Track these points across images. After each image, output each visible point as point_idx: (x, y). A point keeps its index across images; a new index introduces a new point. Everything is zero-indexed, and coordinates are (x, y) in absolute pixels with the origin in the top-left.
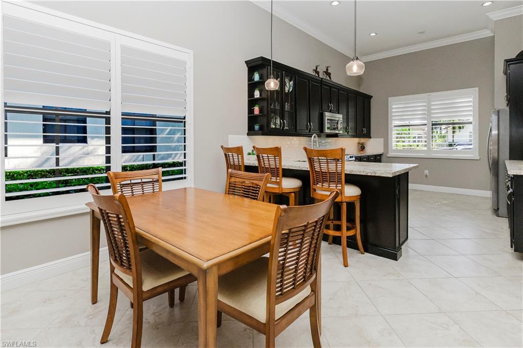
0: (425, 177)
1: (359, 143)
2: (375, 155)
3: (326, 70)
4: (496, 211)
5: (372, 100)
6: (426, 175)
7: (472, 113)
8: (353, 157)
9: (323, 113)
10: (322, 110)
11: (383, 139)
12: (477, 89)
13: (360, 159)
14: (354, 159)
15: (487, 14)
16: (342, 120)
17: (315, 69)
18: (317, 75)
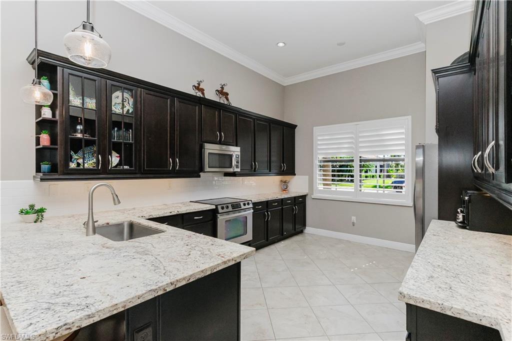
0: (352, 225)
1: (281, 181)
2: (295, 197)
3: (220, 89)
5: (296, 130)
6: (353, 223)
7: (404, 148)
8: (249, 204)
9: (202, 144)
10: (201, 141)
11: (307, 177)
12: (410, 117)
13: (267, 204)
14: (251, 206)
15: (415, 15)
16: (239, 154)
17: (197, 85)
18: (199, 94)
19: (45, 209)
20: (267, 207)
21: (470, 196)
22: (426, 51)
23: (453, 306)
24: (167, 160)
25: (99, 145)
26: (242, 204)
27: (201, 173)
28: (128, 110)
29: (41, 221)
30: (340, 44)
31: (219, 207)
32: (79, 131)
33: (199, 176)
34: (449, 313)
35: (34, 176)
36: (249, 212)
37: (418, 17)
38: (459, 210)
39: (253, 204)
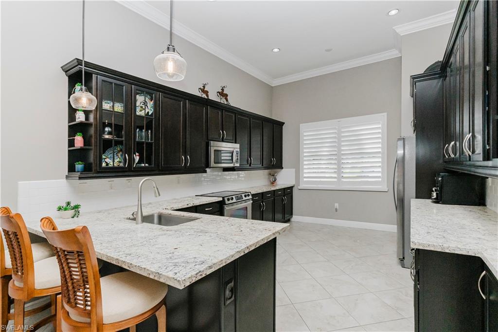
0: (335, 211)
1: (270, 174)
2: (284, 189)
3: (220, 91)
4: (402, 260)
5: (284, 127)
7: (380, 141)
8: (249, 195)
9: (208, 142)
10: (207, 139)
11: (294, 170)
12: (385, 114)
13: (262, 195)
14: (250, 197)
15: (393, 28)
16: (239, 150)
17: (202, 88)
18: (204, 96)
19: (79, 205)
20: (262, 198)
21: (442, 177)
22: (401, 57)
23: (450, 246)
24: (180, 158)
25: (126, 145)
26: (243, 195)
27: (207, 169)
28: (148, 112)
29: (78, 217)
30: (327, 51)
31: (226, 199)
32: (106, 133)
33: (205, 172)
34: (447, 251)
35: (66, 176)
36: (249, 202)
37: (395, 29)
38: (434, 189)
39: (252, 195)
